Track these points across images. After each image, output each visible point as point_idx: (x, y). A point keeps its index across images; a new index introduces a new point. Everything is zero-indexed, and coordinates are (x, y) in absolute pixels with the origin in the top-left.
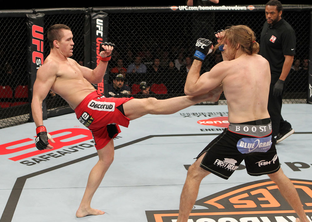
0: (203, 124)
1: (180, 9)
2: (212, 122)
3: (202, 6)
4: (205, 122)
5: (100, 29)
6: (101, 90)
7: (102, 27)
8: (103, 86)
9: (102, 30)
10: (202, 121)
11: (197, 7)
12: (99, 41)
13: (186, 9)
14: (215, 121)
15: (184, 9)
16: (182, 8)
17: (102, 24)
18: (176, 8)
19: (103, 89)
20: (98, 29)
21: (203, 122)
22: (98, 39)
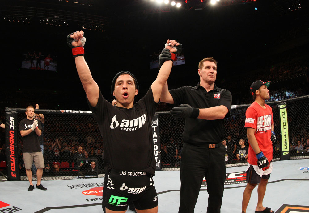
0: (87, 194)
1: (67, 112)
2: (93, 192)
3: (82, 110)
4: (88, 193)
5: (12, 124)
6: (13, 169)
7: (13, 123)
8: (14, 166)
9: (13, 125)
10: (86, 191)
11: (78, 111)
12: (11, 133)
13: (71, 112)
14: (96, 191)
15: (70, 112)
16: (68, 111)
17: (13, 121)
18: (64, 111)
19: (14, 168)
20: (11, 124)
21: (87, 193)
22: (11, 131)
